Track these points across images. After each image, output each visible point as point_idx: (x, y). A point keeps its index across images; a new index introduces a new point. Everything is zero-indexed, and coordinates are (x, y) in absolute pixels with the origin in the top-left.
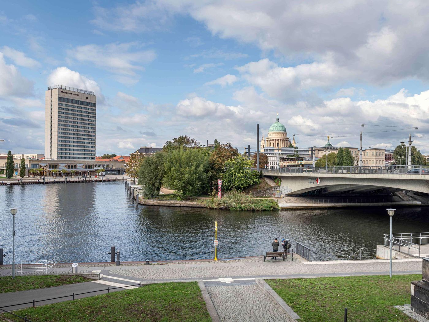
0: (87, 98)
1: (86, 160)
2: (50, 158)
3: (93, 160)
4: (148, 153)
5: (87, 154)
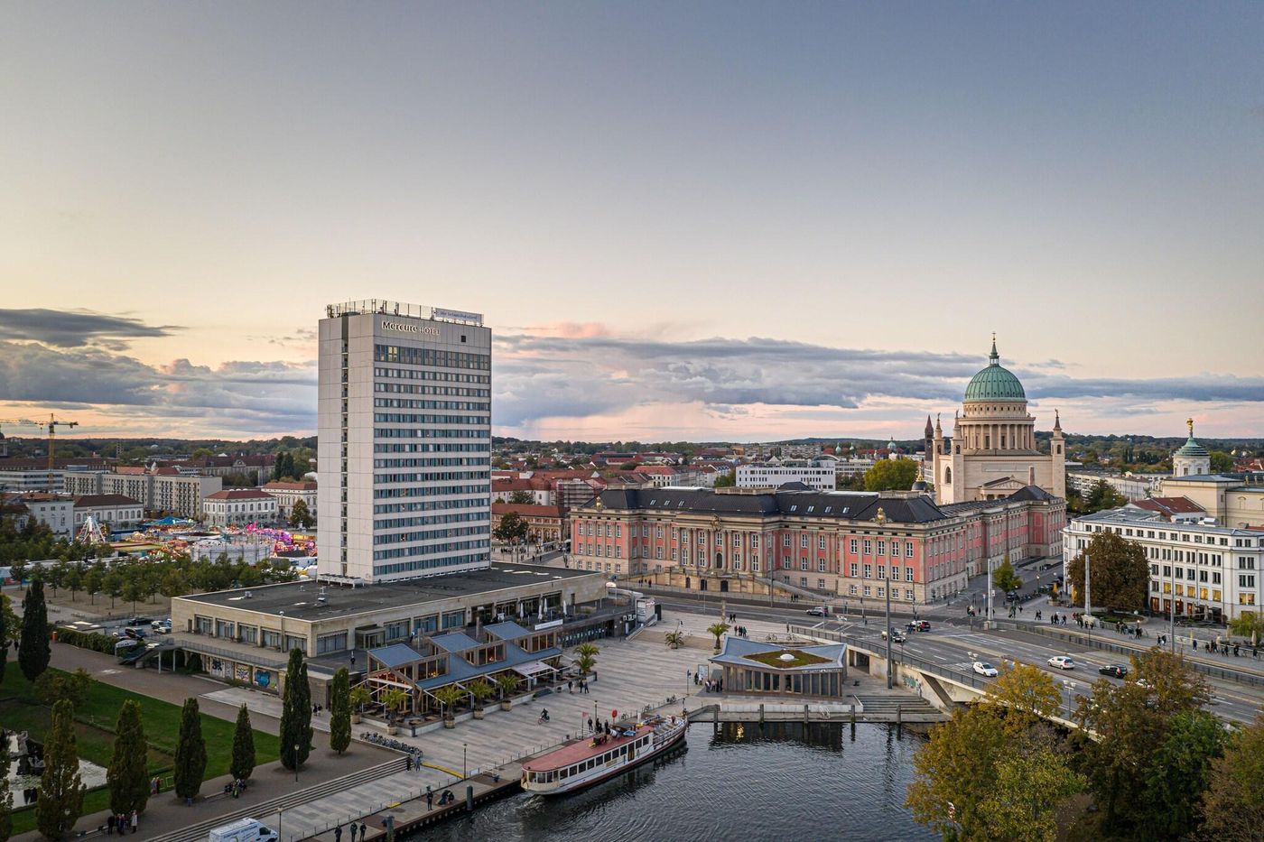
0: (463, 339)
1: (463, 567)
2: (339, 572)
3: (484, 564)
4: (638, 508)
5: (467, 545)
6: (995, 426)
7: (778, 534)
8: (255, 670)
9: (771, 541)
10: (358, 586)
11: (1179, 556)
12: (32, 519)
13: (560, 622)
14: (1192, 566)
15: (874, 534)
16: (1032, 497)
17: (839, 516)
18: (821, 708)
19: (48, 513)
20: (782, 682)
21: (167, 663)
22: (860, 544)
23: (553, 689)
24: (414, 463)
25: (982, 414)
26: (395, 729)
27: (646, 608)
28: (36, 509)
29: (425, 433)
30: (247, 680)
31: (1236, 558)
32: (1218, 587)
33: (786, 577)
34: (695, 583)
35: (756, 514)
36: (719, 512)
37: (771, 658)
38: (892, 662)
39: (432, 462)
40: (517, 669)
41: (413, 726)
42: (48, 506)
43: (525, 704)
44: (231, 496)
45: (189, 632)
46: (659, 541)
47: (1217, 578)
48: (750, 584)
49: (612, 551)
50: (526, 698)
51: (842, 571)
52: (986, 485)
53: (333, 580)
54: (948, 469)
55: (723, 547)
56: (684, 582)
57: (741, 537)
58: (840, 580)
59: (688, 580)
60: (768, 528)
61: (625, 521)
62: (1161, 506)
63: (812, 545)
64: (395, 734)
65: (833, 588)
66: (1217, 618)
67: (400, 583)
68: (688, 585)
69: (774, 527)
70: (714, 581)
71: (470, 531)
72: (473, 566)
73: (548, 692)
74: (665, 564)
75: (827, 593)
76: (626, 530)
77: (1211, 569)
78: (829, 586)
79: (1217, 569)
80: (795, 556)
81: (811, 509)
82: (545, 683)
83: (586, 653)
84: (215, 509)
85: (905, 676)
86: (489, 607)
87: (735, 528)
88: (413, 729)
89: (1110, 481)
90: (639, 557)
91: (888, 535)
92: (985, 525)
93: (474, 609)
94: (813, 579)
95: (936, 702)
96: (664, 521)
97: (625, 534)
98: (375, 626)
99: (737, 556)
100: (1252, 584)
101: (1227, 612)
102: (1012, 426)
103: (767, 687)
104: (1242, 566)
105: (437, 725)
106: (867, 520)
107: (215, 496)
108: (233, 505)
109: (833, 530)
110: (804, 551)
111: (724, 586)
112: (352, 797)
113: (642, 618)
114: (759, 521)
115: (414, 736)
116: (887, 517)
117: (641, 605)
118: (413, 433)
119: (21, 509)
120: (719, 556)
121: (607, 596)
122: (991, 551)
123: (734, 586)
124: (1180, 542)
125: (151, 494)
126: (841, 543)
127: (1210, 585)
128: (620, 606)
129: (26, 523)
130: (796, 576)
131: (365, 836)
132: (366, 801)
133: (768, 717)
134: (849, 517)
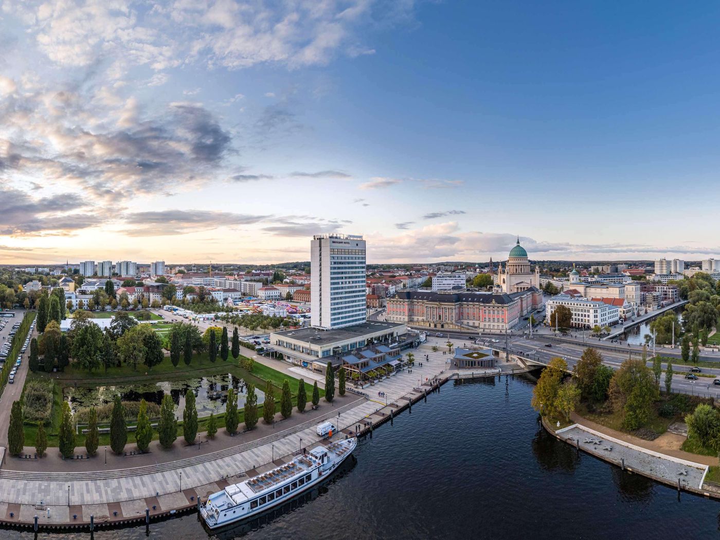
0: (357, 245)
1: (357, 323)
2: (319, 325)
3: (364, 321)
4: (410, 299)
5: (359, 315)
6: (519, 265)
7: (459, 308)
8: (302, 361)
9: (457, 311)
10: (326, 330)
11: (579, 310)
12: (213, 297)
13: (397, 344)
14: (582, 313)
15: (491, 308)
16: (534, 290)
17: (479, 301)
18: (490, 372)
19: (216, 295)
20: (477, 363)
21: (272, 356)
22: (487, 311)
23: (402, 370)
24: (342, 288)
25: (515, 262)
26: (356, 386)
27: (423, 337)
28: (213, 293)
29: (346, 278)
30: (299, 364)
31: (593, 310)
32: (589, 318)
33: (462, 322)
34: (432, 325)
35: (452, 302)
36: (440, 301)
37: (470, 355)
38: (507, 354)
39: (349, 287)
40: (390, 363)
41: (362, 385)
42: (216, 293)
43: (394, 375)
44: (266, 289)
45: (277, 345)
46: (418, 310)
47: (588, 316)
48: (451, 325)
49: (402, 314)
50: (394, 373)
51: (481, 320)
52: (517, 284)
53: (318, 328)
54: (504, 279)
55: (441, 312)
56: (428, 325)
57: (448, 310)
58: (481, 323)
59: (430, 324)
60: (457, 306)
61: (406, 303)
62: (570, 293)
63: (471, 311)
64: (356, 388)
65: (478, 325)
66: (589, 328)
67: (339, 329)
68: (430, 326)
69: (458, 306)
70: (439, 325)
71: (360, 310)
72: (361, 322)
73: (400, 371)
74: (421, 318)
75: (476, 327)
76: (407, 306)
77: (587, 314)
78: (477, 325)
79: (589, 314)
80: (465, 315)
81: (470, 299)
82: (399, 368)
83: (410, 356)
84: (262, 294)
85: (511, 358)
86: (372, 338)
87: (446, 306)
88: (362, 386)
89: (552, 281)
90: (411, 315)
91: (496, 308)
92: (522, 301)
93: (368, 339)
94: (471, 323)
95: (522, 366)
96: (420, 303)
97: (407, 308)
98: (338, 347)
99: (446, 316)
100: (597, 317)
101: (591, 326)
102: (524, 265)
103: (472, 366)
104: (595, 312)
105: (369, 384)
106: (489, 303)
107: (260, 289)
108: (267, 292)
109: (478, 306)
110: (468, 313)
111: (442, 326)
112: (352, 413)
113: (421, 341)
114: (454, 304)
115: (363, 388)
116: (496, 302)
117: (421, 336)
118: (342, 278)
119: (210, 294)
120: (440, 316)
121: (407, 332)
122: (524, 309)
123: (446, 326)
124: (579, 306)
125: (241, 287)
126: (481, 311)
127: (587, 318)
128: (413, 336)
129: (211, 298)
130: (465, 322)
131: (361, 430)
132: (357, 414)
133: (474, 376)
134: (483, 302)
